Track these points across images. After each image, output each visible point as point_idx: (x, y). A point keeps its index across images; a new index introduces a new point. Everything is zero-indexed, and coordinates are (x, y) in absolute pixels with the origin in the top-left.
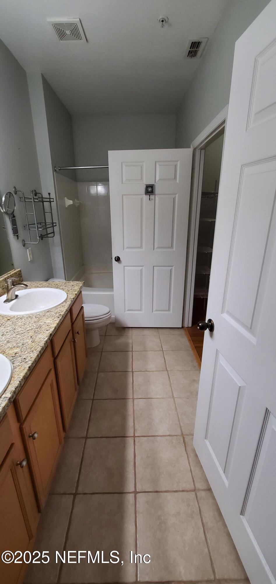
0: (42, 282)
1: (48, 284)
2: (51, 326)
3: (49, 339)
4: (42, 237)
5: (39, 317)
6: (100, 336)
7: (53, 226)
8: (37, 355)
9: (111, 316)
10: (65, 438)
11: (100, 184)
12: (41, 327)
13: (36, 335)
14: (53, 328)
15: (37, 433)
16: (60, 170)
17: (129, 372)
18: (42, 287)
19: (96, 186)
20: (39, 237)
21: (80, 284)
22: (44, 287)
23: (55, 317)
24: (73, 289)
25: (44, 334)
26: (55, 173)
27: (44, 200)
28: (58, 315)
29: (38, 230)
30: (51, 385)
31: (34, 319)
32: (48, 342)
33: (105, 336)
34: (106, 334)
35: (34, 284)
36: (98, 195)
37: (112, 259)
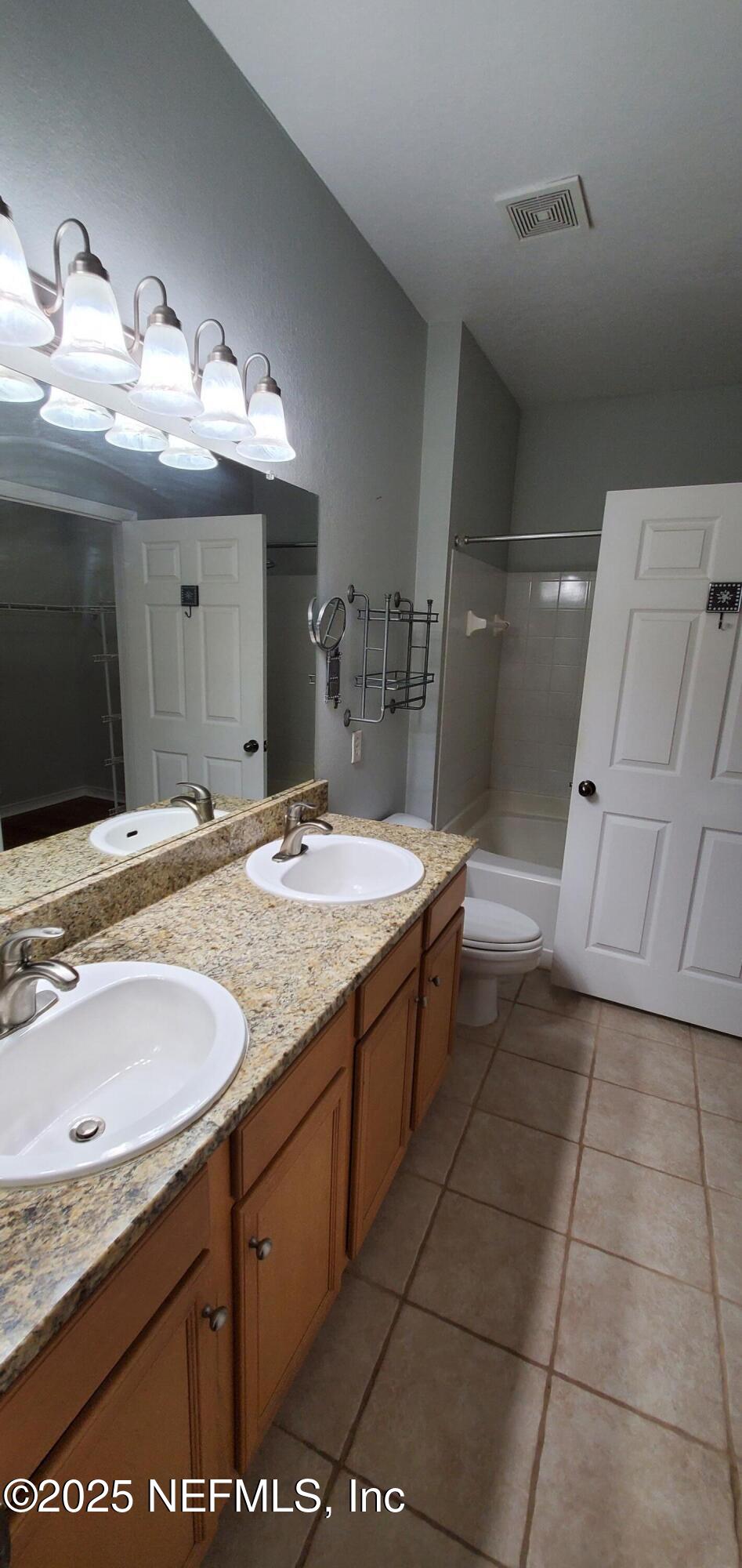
0: (371, 821)
1: (383, 831)
2: (364, 952)
3: (351, 986)
4: (393, 706)
5: (340, 916)
6: (498, 998)
7: (425, 683)
8: (311, 1024)
9: (542, 948)
10: (345, 1271)
11: (571, 578)
12: (339, 947)
13: (323, 965)
14: (369, 960)
15: (271, 1244)
16: (468, 542)
17: (570, 1143)
18: (368, 835)
19: (558, 583)
20: (386, 707)
21: (465, 844)
22: (373, 837)
23: (380, 927)
24: (443, 856)
25: (343, 969)
26: (453, 551)
27: (415, 617)
28: (389, 925)
29: (385, 689)
30: (336, 1113)
31: (329, 921)
32: (347, 993)
33: (515, 1002)
34: (517, 996)
35: (352, 822)
36: (560, 606)
37: (571, 786)
